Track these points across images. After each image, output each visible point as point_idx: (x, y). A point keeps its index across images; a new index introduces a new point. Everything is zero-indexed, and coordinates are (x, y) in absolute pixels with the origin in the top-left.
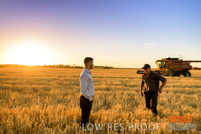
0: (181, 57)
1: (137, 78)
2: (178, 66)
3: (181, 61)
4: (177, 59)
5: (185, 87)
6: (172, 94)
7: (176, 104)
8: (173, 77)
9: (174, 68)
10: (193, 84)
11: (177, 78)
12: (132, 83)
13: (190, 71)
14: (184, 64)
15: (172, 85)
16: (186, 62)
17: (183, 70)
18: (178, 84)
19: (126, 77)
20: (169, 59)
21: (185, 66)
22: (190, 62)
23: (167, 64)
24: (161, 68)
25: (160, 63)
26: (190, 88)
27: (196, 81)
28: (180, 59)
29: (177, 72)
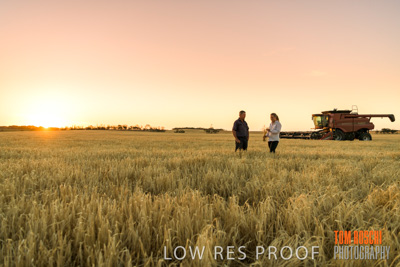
0: (355, 108)
2: (350, 124)
3: (356, 116)
4: (349, 112)
9: (343, 127)
14: (360, 121)
16: (364, 116)
17: (359, 131)
20: (335, 112)
21: (362, 125)
22: (371, 116)
24: (321, 127)
25: (319, 119)
28: (354, 112)
29: (349, 133)
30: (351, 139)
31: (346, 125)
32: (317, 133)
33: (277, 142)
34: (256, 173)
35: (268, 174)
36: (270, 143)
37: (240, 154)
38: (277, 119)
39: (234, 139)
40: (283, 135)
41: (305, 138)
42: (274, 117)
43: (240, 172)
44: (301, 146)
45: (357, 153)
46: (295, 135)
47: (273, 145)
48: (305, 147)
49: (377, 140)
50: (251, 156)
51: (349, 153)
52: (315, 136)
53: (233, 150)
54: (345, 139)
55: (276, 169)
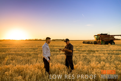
0: (109, 33)
1: (84, 46)
2: (107, 38)
3: (109, 36)
4: (107, 34)
5: (113, 51)
6: (107, 55)
7: (111, 60)
8: (105, 45)
9: (105, 40)
10: (117, 49)
11: (107, 45)
12: (83, 49)
13: (114, 41)
14: (111, 37)
15: (106, 50)
16: (112, 36)
17: (110, 41)
18: (109, 49)
19: (77, 45)
20: (102, 34)
21: (111, 39)
22: (114, 36)
23: (101, 37)
24: (97, 40)
25: (96, 37)
26: (116, 51)
27: (119, 47)
28: (108, 34)
29: (107, 42)
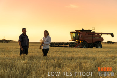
30: (92, 47)
31: (89, 39)
32: (73, 43)
33: (48, 49)
34: (34, 70)
35: (41, 70)
36: (43, 50)
37: (24, 57)
38: (48, 34)
39: (19, 47)
40: (53, 45)
41: (66, 47)
42: (46, 33)
43: (23, 70)
44: (63, 52)
45: (94, 56)
46: (60, 45)
47: (45, 52)
48: (66, 52)
49: (105, 48)
50: (31, 58)
51: (90, 55)
52: (71, 45)
53: (19, 55)
54: (88, 47)
55: (47, 67)
